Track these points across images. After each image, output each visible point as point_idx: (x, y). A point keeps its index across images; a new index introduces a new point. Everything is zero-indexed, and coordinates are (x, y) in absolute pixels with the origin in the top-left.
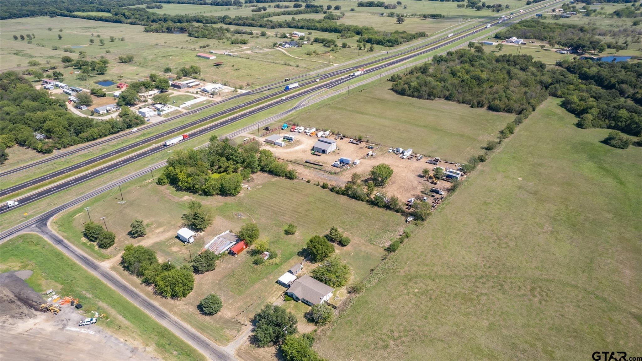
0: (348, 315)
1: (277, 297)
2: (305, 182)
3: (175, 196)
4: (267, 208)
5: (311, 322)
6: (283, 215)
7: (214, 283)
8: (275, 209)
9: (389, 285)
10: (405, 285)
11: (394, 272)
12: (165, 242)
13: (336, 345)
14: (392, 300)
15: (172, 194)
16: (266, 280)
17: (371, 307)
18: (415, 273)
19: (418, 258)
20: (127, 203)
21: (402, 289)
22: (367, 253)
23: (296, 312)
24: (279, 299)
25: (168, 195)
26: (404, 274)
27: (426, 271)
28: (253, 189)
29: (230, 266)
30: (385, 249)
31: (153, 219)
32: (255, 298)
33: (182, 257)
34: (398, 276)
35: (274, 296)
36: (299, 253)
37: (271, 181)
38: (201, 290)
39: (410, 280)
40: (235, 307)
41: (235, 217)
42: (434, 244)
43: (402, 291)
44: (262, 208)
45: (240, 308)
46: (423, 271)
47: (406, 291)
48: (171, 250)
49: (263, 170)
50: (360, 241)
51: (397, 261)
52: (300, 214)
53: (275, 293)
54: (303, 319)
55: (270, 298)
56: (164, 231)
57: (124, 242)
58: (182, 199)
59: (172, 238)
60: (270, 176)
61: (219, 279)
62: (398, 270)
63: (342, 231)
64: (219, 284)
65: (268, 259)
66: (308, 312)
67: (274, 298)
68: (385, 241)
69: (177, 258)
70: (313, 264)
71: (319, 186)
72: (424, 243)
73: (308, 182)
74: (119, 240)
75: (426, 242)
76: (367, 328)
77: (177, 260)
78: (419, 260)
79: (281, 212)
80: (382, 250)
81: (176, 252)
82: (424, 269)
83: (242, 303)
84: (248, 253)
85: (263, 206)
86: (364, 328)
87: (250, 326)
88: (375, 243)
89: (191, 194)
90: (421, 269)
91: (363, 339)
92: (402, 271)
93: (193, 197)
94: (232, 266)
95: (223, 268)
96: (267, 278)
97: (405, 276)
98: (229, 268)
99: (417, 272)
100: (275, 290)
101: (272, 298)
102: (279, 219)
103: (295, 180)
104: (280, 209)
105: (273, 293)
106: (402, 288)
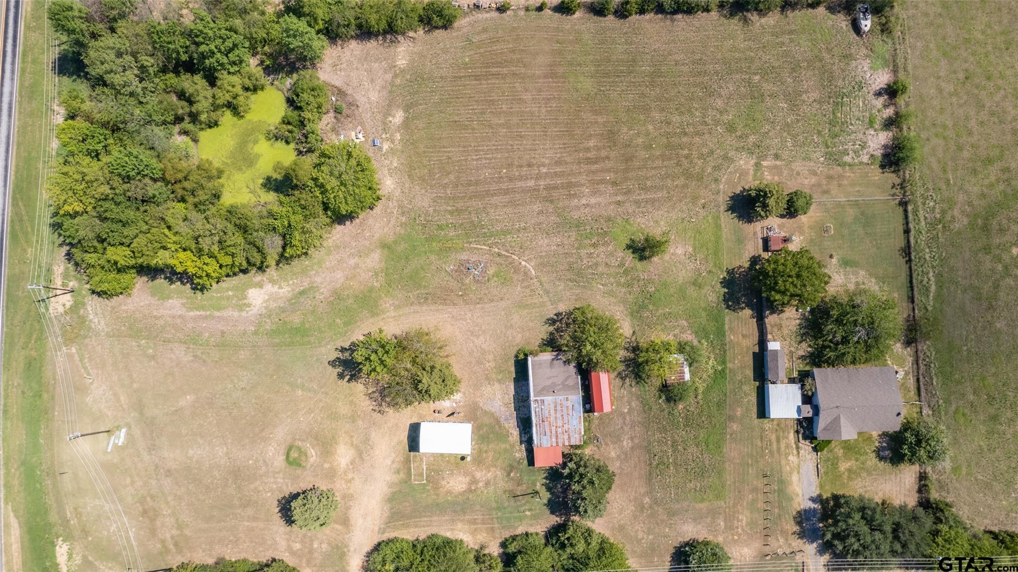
0: (947, 401)
1: (795, 452)
2: (495, 14)
3: (219, 309)
4: (506, 192)
5: (899, 463)
6: (571, 196)
7: (642, 508)
8: (531, 183)
9: (960, 273)
10: (987, 249)
11: (944, 227)
12: (407, 481)
13: (976, 479)
14: (990, 307)
15: (203, 308)
16: (735, 426)
17: (969, 351)
18: (983, 203)
19: (960, 148)
20: (137, 432)
21: (988, 265)
22: (856, 204)
23: (857, 460)
24: (802, 452)
25: (195, 319)
26: (966, 221)
27: (998, 181)
28: (393, 142)
29: (626, 443)
30: (882, 166)
31: (281, 434)
32: (759, 483)
33: (500, 492)
34: (959, 233)
35: (787, 455)
36: (726, 300)
37: (403, 71)
38: (639, 541)
39: (986, 228)
40: (743, 530)
41: (467, 281)
42: (961, 76)
43: (993, 270)
44: (495, 200)
45: (752, 523)
46: (991, 185)
47: (1000, 267)
48: (449, 492)
49: (332, 33)
50: (815, 173)
51: (928, 190)
52: (609, 164)
53: (783, 446)
54: (881, 465)
55: (783, 462)
56: (362, 451)
57: (311, 552)
58: (254, 311)
59: (407, 461)
60: (372, 46)
61: (642, 490)
62: (948, 217)
63: (752, 162)
64: (656, 502)
65: (692, 374)
66: (877, 444)
67: (791, 458)
68: (861, 136)
69: (494, 505)
70: (783, 315)
71: (547, 12)
72: (940, 90)
73: (502, 9)
74: (293, 553)
75: (943, 85)
76: (997, 406)
77: (498, 509)
78: (966, 154)
79: (555, 188)
80: (876, 174)
81: (470, 491)
82: (993, 178)
83: (747, 513)
84: (623, 379)
85: (488, 193)
86: (992, 411)
87: (807, 545)
88: (847, 159)
89: (255, 276)
90: (986, 182)
91: (1009, 436)
92: (956, 212)
93: (273, 282)
94: (632, 439)
95: (618, 457)
96: (731, 418)
97: (972, 225)
98: (632, 448)
99: (983, 196)
100: (773, 437)
101: (786, 458)
102: (576, 215)
103: (461, 23)
104: (538, 177)
105: (779, 449)
106: (987, 262)
